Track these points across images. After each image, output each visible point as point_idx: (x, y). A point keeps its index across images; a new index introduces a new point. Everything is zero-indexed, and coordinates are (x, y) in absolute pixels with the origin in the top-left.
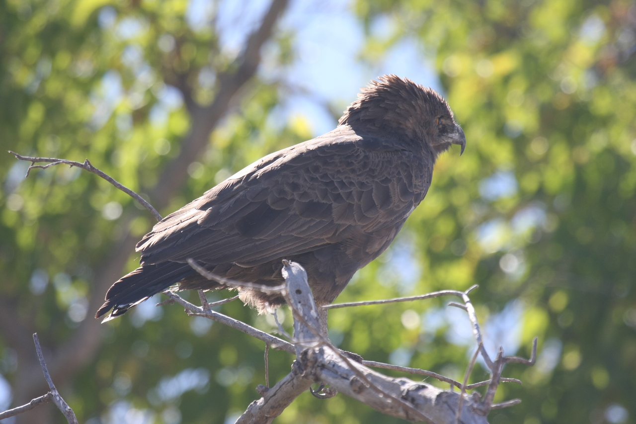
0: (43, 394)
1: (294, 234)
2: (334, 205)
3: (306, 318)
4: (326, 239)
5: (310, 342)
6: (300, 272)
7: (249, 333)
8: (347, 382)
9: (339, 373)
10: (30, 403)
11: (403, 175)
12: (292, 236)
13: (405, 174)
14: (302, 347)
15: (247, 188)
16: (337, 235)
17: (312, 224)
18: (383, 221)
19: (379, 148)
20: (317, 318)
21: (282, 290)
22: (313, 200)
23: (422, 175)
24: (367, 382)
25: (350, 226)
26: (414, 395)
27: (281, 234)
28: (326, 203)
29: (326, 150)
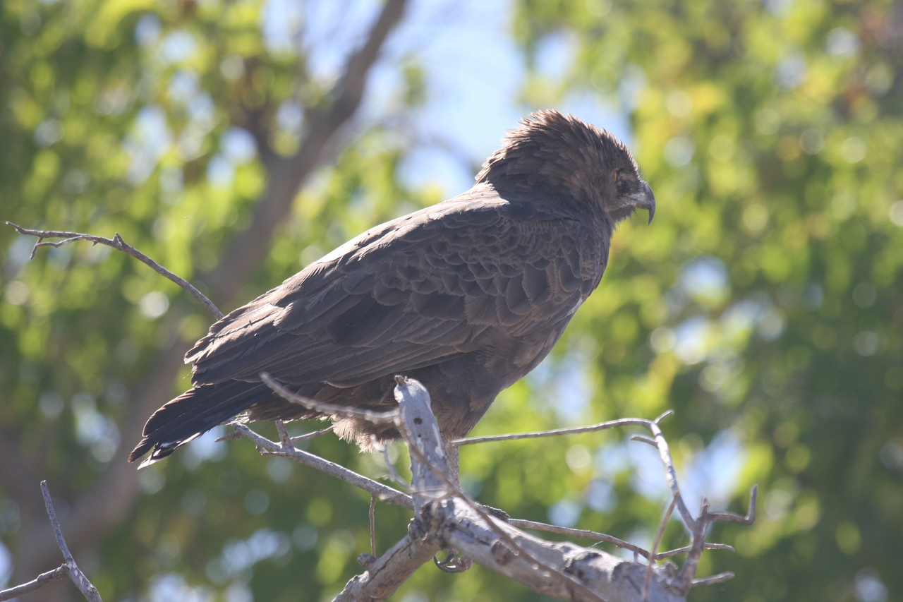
0: (55, 567)
1: (411, 340)
2: (468, 298)
3: (429, 458)
4: (456, 346)
5: (435, 492)
6: (420, 392)
7: (347, 480)
8: (487, 549)
9: (476, 536)
10: (36, 580)
11: (566, 254)
12: (408, 342)
13: (570, 253)
14: (423, 499)
15: (344, 275)
16: (471, 340)
17: (436, 326)
18: (537, 320)
19: (532, 217)
20: (444, 458)
21: (395, 417)
22: (437, 292)
23: (593, 254)
24: (516, 548)
25: (491, 327)
26: (583, 566)
27: (392, 341)
28: (457, 296)
29: (456, 220)
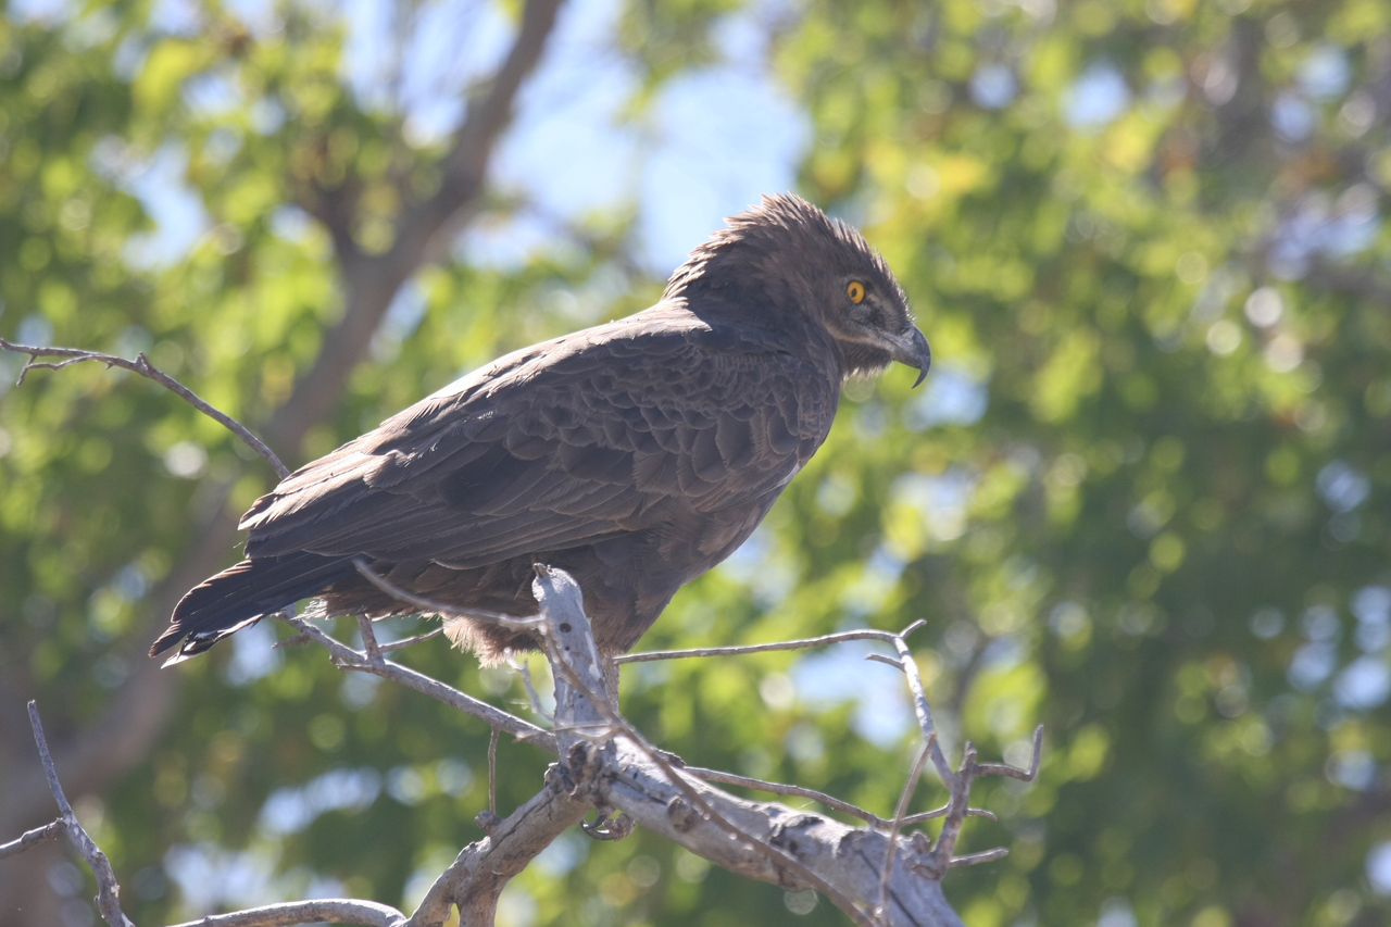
0: (48, 823)
1: (554, 509)
2: (639, 455)
4: (618, 521)
5: (592, 729)
6: (569, 587)
7: (459, 706)
8: (662, 809)
9: (646, 791)
10: (20, 840)
11: (779, 401)
12: (551, 512)
13: (784, 400)
14: (576, 736)
15: (465, 415)
16: (641, 514)
17: (592, 491)
18: (734, 490)
19: (732, 347)
20: (601, 679)
21: (541, 623)
22: (595, 444)
23: (817, 402)
24: (706, 809)
25: (668, 498)
26: (797, 836)
27: (528, 508)
28: (622, 451)
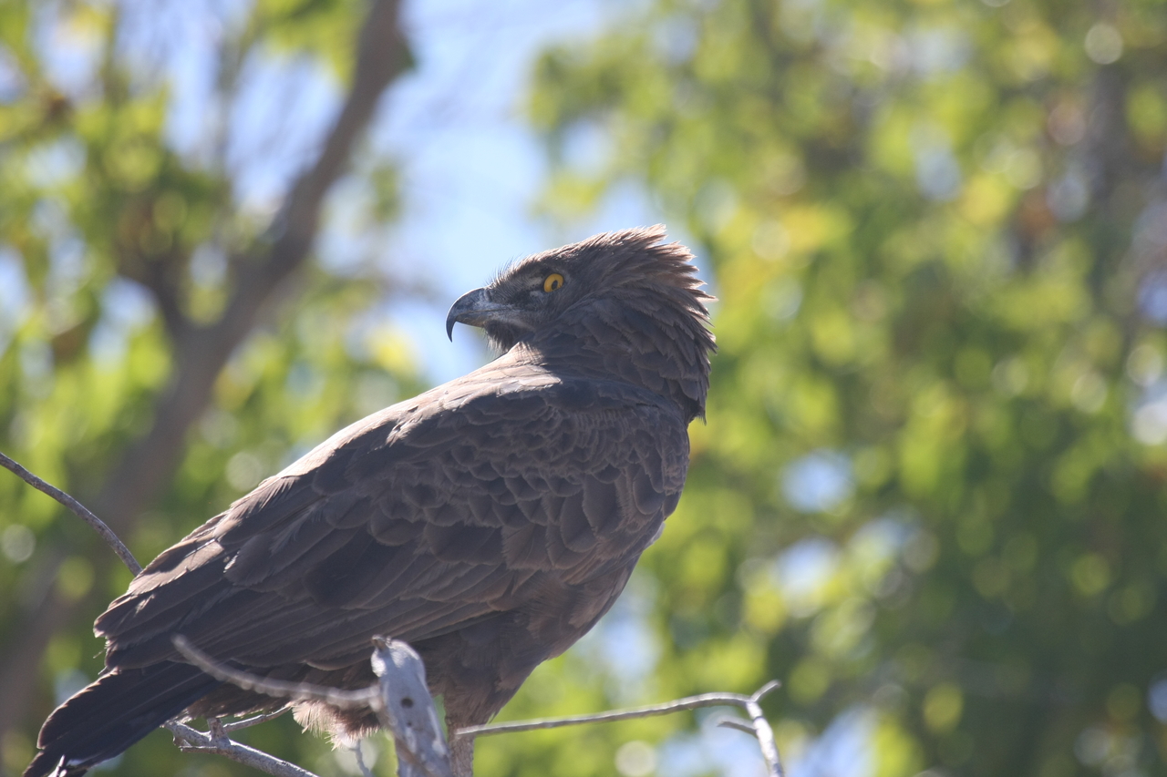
1: (426, 596)
2: (507, 530)
3: (423, 757)
4: (491, 602)
6: (409, 661)
11: (642, 458)
12: (421, 600)
13: (647, 456)
16: (512, 593)
17: (462, 573)
18: (604, 558)
19: (592, 405)
20: (445, 757)
21: (372, 698)
22: (462, 522)
23: (679, 454)
25: (539, 573)
27: (399, 597)
28: (490, 527)
29: (484, 413)
